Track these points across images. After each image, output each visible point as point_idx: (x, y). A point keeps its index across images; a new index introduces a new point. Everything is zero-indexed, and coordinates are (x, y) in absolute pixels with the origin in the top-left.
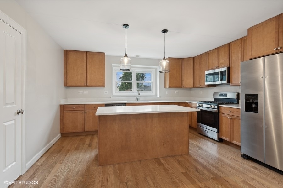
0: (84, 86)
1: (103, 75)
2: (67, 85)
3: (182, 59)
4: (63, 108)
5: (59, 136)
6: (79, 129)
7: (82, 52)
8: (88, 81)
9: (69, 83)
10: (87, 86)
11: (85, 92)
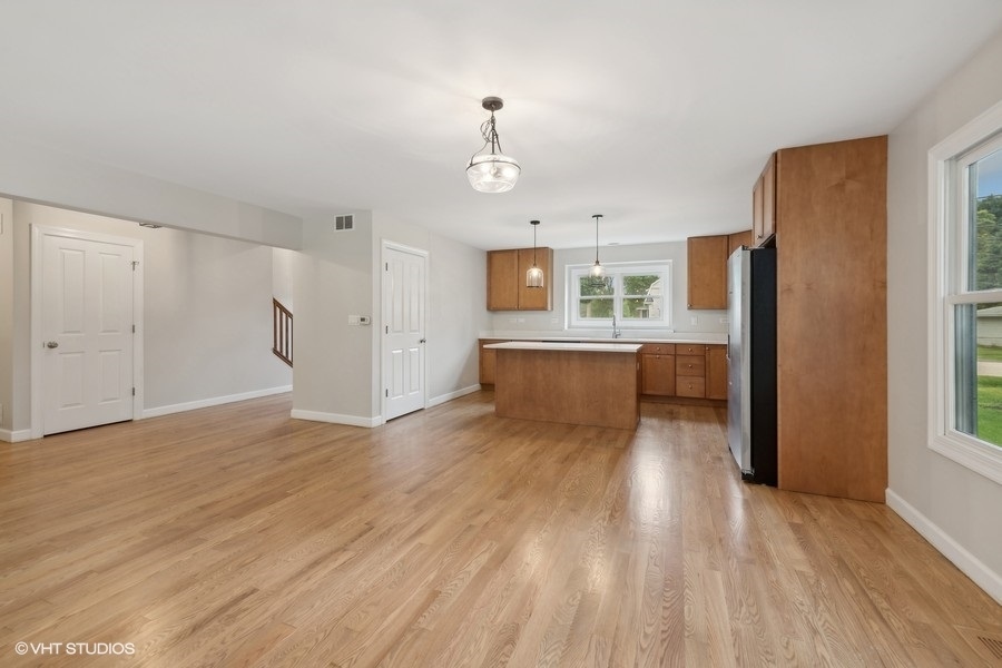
0: (515, 310)
3: (728, 236)
5: (474, 387)
7: (512, 251)
8: (522, 301)
9: (494, 306)
10: (518, 309)
11: (522, 320)
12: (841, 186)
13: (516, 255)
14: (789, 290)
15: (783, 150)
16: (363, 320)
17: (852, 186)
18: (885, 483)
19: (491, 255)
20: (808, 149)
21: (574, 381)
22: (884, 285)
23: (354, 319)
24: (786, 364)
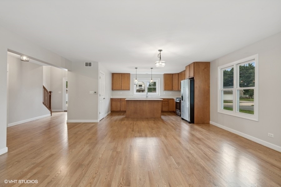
0: (120, 90)
1: (129, 84)
2: (113, 89)
3: (172, 74)
4: (112, 100)
5: (110, 112)
6: (118, 110)
7: (120, 74)
8: (122, 87)
9: (114, 89)
10: (121, 90)
11: (121, 93)
12: (204, 70)
13: (121, 75)
14: (196, 87)
15: (196, 62)
16: (95, 92)
17: (205, 70)
18: (209, 120)
19: (113, 74)
20: (199, 62)
21: (147, 107)
22: (210, 87)
23: (92, 92)
24: (196, 101)
